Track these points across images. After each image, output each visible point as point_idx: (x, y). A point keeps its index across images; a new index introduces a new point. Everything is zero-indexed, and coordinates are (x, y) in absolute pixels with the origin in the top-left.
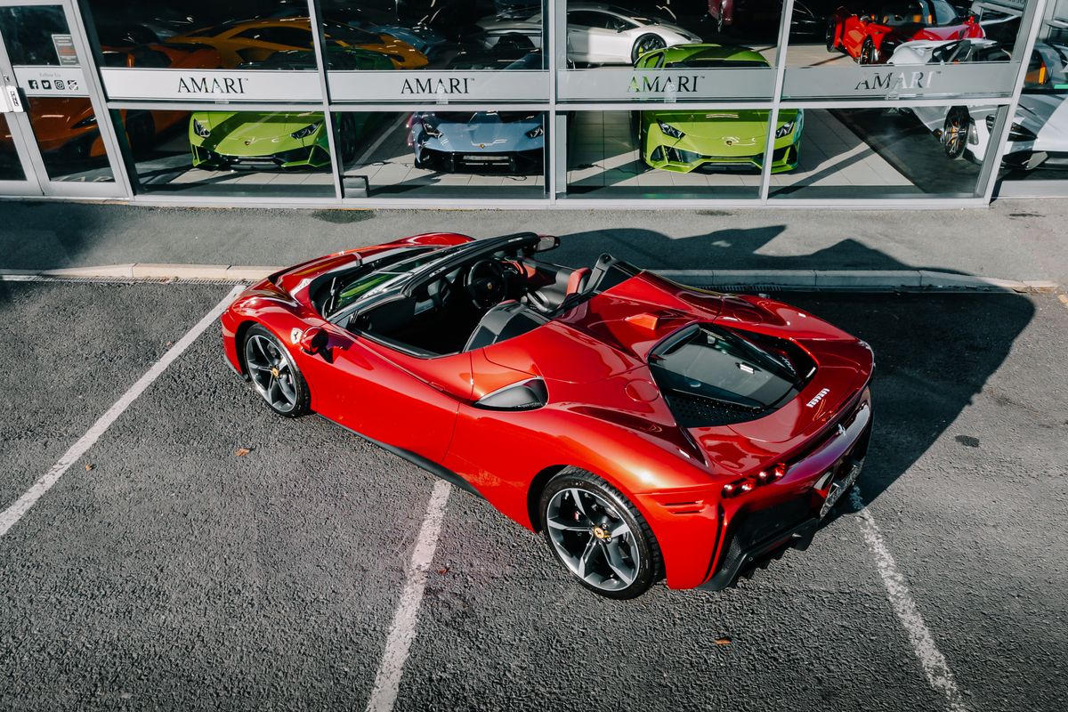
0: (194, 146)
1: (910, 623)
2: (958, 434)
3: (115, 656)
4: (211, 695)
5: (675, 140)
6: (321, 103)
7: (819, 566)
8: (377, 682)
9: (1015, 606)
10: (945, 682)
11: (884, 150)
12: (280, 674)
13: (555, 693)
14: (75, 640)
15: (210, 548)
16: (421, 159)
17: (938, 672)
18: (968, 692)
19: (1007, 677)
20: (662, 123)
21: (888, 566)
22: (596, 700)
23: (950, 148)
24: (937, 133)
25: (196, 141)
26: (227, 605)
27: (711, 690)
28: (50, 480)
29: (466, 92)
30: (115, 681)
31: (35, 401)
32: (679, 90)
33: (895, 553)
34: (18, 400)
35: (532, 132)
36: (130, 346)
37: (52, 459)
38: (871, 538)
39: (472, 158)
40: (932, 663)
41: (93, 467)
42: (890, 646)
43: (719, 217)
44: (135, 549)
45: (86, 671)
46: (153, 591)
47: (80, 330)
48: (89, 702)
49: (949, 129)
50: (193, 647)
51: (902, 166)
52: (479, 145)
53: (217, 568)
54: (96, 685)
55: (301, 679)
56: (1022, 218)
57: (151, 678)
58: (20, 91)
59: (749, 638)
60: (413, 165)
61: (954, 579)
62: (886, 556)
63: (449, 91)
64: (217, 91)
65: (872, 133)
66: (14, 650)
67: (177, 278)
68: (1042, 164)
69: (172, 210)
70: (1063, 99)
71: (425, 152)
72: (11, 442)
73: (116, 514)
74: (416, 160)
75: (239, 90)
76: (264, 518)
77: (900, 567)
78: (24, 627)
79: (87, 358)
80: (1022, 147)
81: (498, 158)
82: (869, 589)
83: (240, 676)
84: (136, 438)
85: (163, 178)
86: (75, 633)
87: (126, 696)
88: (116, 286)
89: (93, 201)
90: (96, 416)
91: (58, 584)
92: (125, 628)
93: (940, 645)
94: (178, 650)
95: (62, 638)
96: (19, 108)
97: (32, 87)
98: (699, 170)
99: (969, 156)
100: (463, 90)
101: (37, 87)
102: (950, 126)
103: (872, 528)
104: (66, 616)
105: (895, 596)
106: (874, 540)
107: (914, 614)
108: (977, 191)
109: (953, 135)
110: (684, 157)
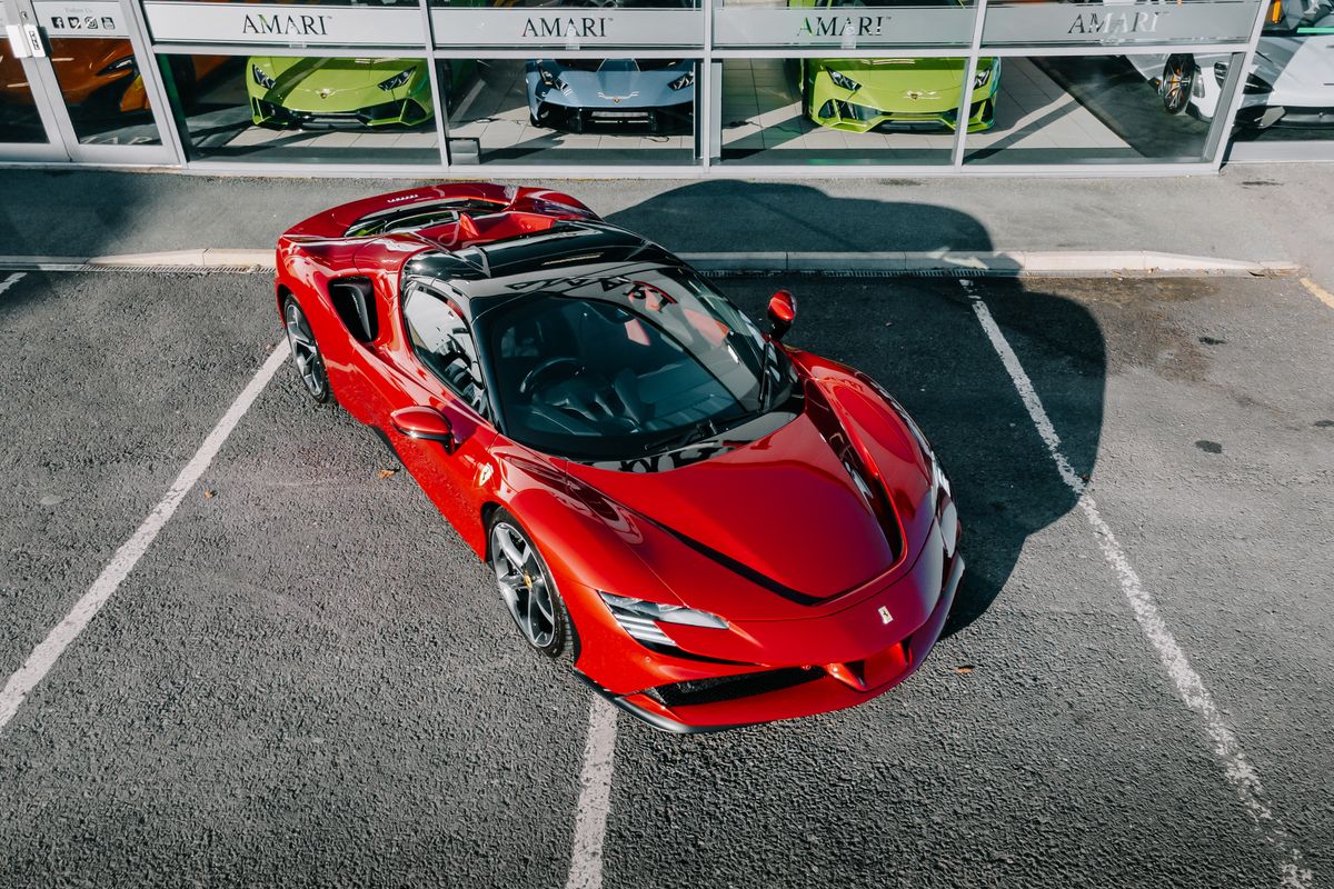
0: (254, 99)
1: (1161, 643)
2: (1199, 439)
3: (294, 699)
4: (412, 738)
5: (848, 92)
6: (423, 48)
7: (1058, 585)
8: (591, 721)
9: (1271, 622)
10: (1203, 703)
11: (1090, 103)
12: (483, 715)
13: (788, 727)
14: (244, 685)
15: (372, 582)
16: (539, 115)
17: (1194, 692)
18: (1227, 711)
19: (1266, 695)
20: (833, 71)
21: (1133, 584)
22: (834, 733)
23: (1170, 102)
24: (1154, 83)
25: (257, 92)
26: (406, 644)
27: (956, 718)
28: (166, 509)
29: (603, 35)
30: (301, 725)
31: (124, 418)
32: (860, 34)
33: (1139, 570)
34: (104, 417)
35: (676, 82)
36: (222, 351)
37: (163, 486)
38: (1112, 555)
39: (603, 114)
40: (1188, 683)
41: (214, 494)
42: (1142, 667)
43: (905, 187)
44: (285, 585)
45: (266, 716)
46: (318, 630)
47: (157, 332)
48: (278, 748)
49: (1169, 78)
50: (379, 689)
51: (1114, 123)
52: (611, 98)
53: (386, 605)
54: (281, 730)
55: (507, 720)
56: (1256, 186)
57: (340, 722)
58: (42, 31)
59: (991, 664)
60: (530, 123)
61: (1203, 596)
62: (1130, 573)
63: (582, 33)
64: (292, 31)
65: (1075, 80)
66: (177, 697)
67: (259, 266)
68: (1278, 122)
69: (236, 180)
70: (1301, 43)
71: (544, 107)
72: (108, 465)
73: (254, 547)
74: (532, 116)
75: (319, 30)
76: (427, 549)
77: (1146, 586)
78: (182, 671)
79: (173, 366)
80: (1254, 100)
81: (635, 114)
82: (1116, 610)
83: (438, 718)
84: (256, 460)
85: (217, 139)
86: (242, 676)
87: (317, 740)
88: (186, 276)
89: (134, 168)
90: (202, 434)
91: (210, 625)
92: (298, 670)
93: (1194, 665)
94: (363, 693)
95: (230, 683)
96: (40, 53)
97: (56, 26)
98: (878, 129)
99: (1193, 110)
100: (598, 32)
101: (63, 26)
102: (1171, 73)
103: (1112, 544)
104: (227, 658)
105: (1143, 616)
106: (1116, 557)
107: (1164, 633)
108: (1205, 155)
109: (1174, 86)
110: (859, 113)
